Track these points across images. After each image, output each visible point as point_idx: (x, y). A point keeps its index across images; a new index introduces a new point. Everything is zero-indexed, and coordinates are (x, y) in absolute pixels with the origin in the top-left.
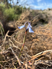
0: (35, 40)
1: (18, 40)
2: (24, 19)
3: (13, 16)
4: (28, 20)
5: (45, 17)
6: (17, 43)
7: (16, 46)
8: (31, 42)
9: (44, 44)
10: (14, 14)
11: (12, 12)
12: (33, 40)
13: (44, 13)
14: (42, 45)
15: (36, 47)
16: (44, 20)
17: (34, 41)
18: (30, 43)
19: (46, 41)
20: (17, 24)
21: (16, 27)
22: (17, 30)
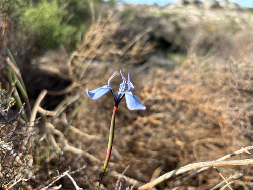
0: (145, 119)
1: (83, 122)
2: (99, 47)
3: (56, 34)
4: (115, 46)
5: (170, 29)
6: (77, 135)
7: (77, 147)
8: (130, 128)
9: (175, 131)
10: (61, 23)
11: (50, 17)
12: (135, 119)
13: (167, 16)
14: (169, 135)
15: (148, 146)
16: (169, 39)
17: (141, 124)
18: (127, 133)
19: (182, 122)
20: (72, 64)
21: (71, 73)
22: (75, 84)
